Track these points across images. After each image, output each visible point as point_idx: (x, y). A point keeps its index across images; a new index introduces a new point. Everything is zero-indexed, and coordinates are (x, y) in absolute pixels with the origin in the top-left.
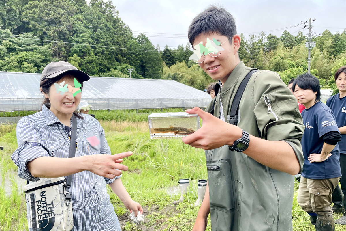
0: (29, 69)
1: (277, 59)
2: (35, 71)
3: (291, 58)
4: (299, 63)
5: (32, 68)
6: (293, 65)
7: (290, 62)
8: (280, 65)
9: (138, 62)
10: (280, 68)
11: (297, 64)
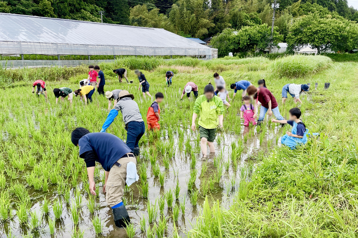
0: (3, 7)
1: (236, 11)
2: (10, 9)
3: (245, 11)
4: (253, 15)
5: (6, 7)
6: (247, 17)
7: (245, 14)
8: (237, 17)
9: (105, 4)
10: (237, 19)
11: (250, 17)
